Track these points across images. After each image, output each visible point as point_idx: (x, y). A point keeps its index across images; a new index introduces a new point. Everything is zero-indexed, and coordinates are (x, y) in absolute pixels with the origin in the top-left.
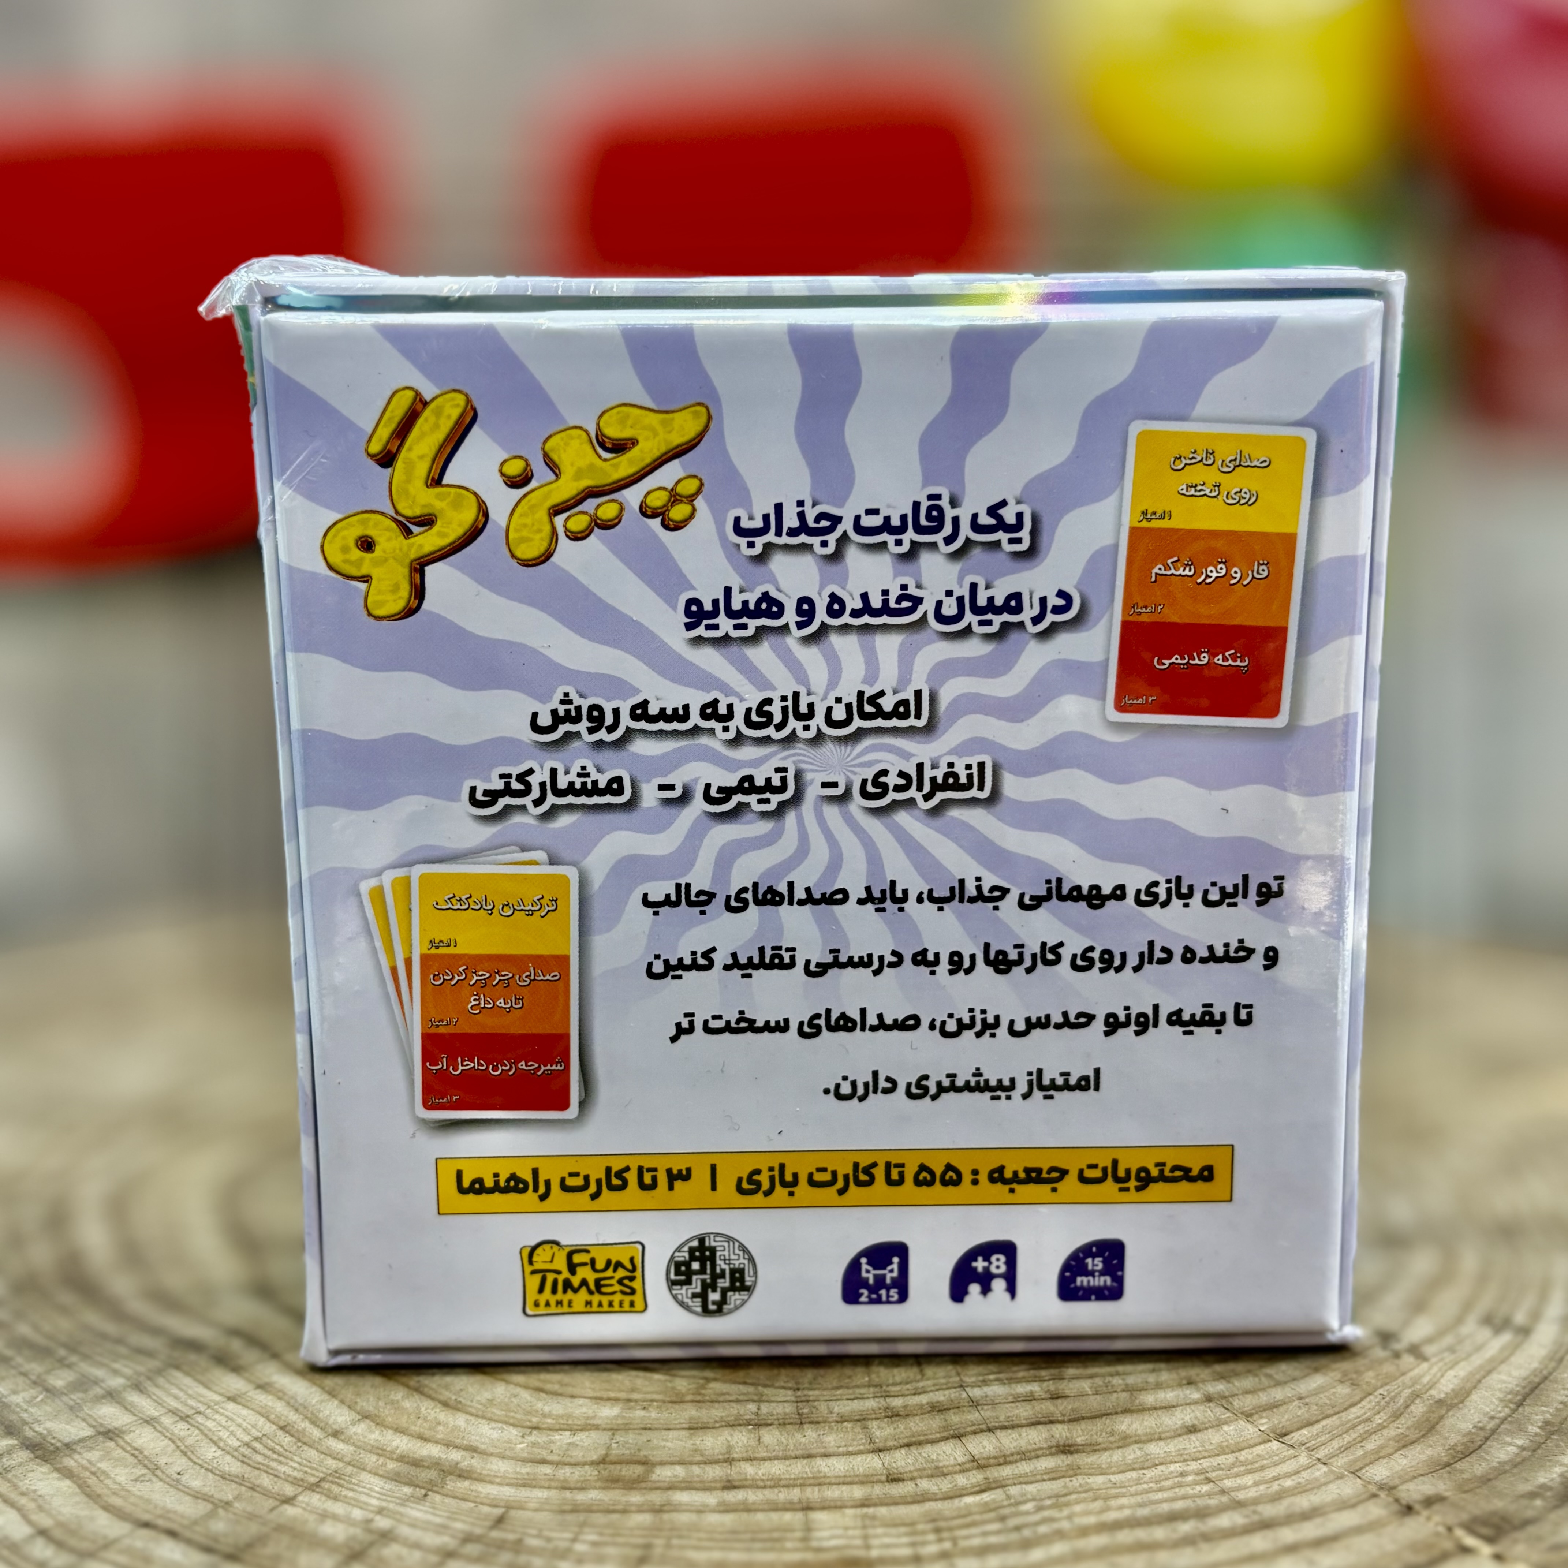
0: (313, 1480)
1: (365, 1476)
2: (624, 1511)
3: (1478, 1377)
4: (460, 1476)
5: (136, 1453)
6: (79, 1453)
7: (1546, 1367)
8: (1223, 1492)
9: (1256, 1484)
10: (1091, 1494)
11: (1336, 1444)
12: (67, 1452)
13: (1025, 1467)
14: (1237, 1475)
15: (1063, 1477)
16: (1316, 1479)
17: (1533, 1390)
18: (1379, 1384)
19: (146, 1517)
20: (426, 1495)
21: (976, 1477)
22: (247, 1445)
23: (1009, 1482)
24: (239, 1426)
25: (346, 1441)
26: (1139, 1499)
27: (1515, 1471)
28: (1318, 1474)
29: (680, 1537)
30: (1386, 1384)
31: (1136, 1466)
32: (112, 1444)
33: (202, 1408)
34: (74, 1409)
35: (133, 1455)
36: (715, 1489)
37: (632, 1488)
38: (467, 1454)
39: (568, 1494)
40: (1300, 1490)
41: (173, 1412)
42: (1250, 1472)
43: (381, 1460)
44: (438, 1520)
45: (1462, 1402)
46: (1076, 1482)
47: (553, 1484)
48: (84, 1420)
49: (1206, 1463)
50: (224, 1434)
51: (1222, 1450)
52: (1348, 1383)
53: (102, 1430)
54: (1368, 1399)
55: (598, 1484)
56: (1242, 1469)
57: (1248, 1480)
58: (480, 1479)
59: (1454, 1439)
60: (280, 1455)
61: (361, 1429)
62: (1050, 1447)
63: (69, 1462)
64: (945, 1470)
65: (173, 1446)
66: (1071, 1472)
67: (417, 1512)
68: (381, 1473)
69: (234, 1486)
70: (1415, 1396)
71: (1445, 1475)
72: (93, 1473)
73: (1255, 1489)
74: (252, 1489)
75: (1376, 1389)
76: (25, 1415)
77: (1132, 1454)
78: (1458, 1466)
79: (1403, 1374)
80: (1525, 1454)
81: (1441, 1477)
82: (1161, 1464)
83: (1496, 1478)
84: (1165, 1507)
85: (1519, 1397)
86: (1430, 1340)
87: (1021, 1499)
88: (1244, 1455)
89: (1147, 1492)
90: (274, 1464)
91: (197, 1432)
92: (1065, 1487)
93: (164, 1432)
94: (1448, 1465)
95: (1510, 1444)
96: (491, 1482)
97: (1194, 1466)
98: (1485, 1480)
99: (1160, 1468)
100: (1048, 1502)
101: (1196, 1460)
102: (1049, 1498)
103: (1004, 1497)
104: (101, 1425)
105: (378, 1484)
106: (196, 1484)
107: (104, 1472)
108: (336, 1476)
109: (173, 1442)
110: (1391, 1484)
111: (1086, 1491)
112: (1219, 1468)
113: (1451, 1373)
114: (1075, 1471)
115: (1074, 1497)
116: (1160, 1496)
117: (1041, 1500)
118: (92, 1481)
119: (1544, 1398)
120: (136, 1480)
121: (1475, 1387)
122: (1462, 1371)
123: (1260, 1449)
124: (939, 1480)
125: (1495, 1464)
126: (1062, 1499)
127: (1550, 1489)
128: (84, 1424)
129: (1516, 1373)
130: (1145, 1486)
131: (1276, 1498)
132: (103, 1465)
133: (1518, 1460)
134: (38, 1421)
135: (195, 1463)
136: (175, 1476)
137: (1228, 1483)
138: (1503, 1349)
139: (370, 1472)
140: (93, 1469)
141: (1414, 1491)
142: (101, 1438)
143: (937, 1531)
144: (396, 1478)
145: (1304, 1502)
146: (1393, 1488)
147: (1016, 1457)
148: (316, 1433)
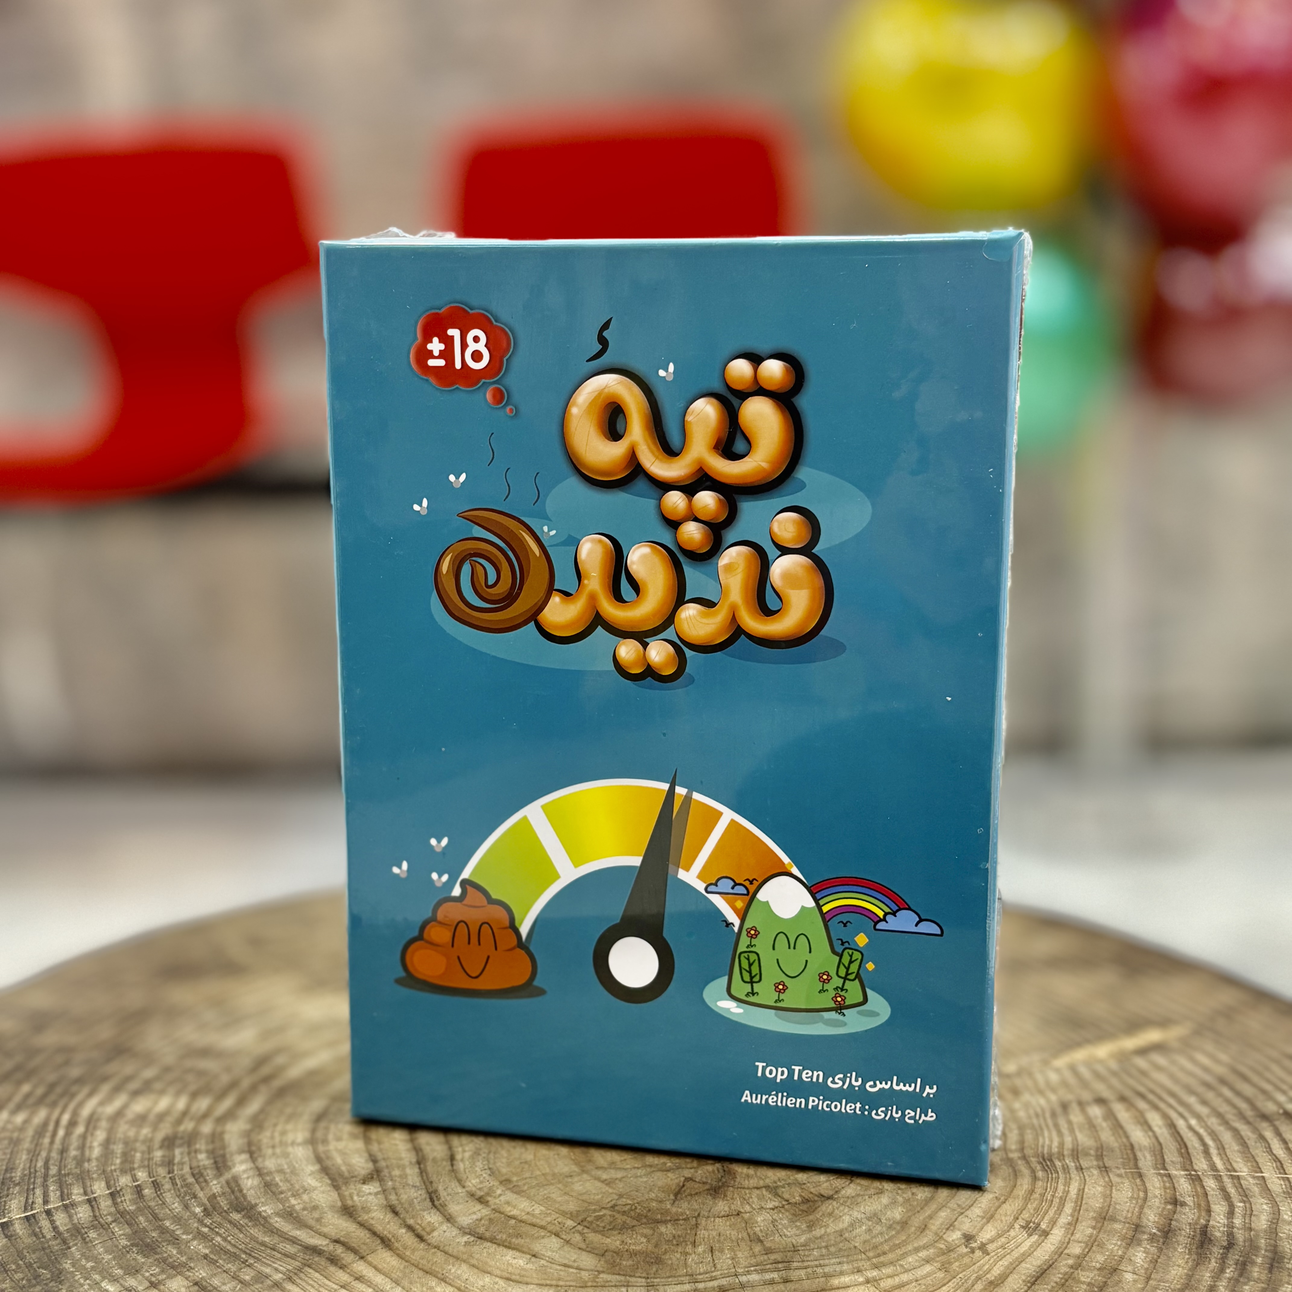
3: (1014, 1266)
7: (1052, 1259)
17: (1042, 1274)
18: (960, 1270)
30: (964, 1271)
45: (1002, 1282)
52: (943, 1270)
54: (953, 1281)
70: (979, 1278)
75: (958, 1274)
79: (974, 1264)
85: (1034, 1279)
86: (992, 1241)
113: (1001, 1263)
119: (1046, 1279)
121: (1011, 1272)
122: (1005, 1262)
129: (1035, 1263)
138: (1031, 1246)
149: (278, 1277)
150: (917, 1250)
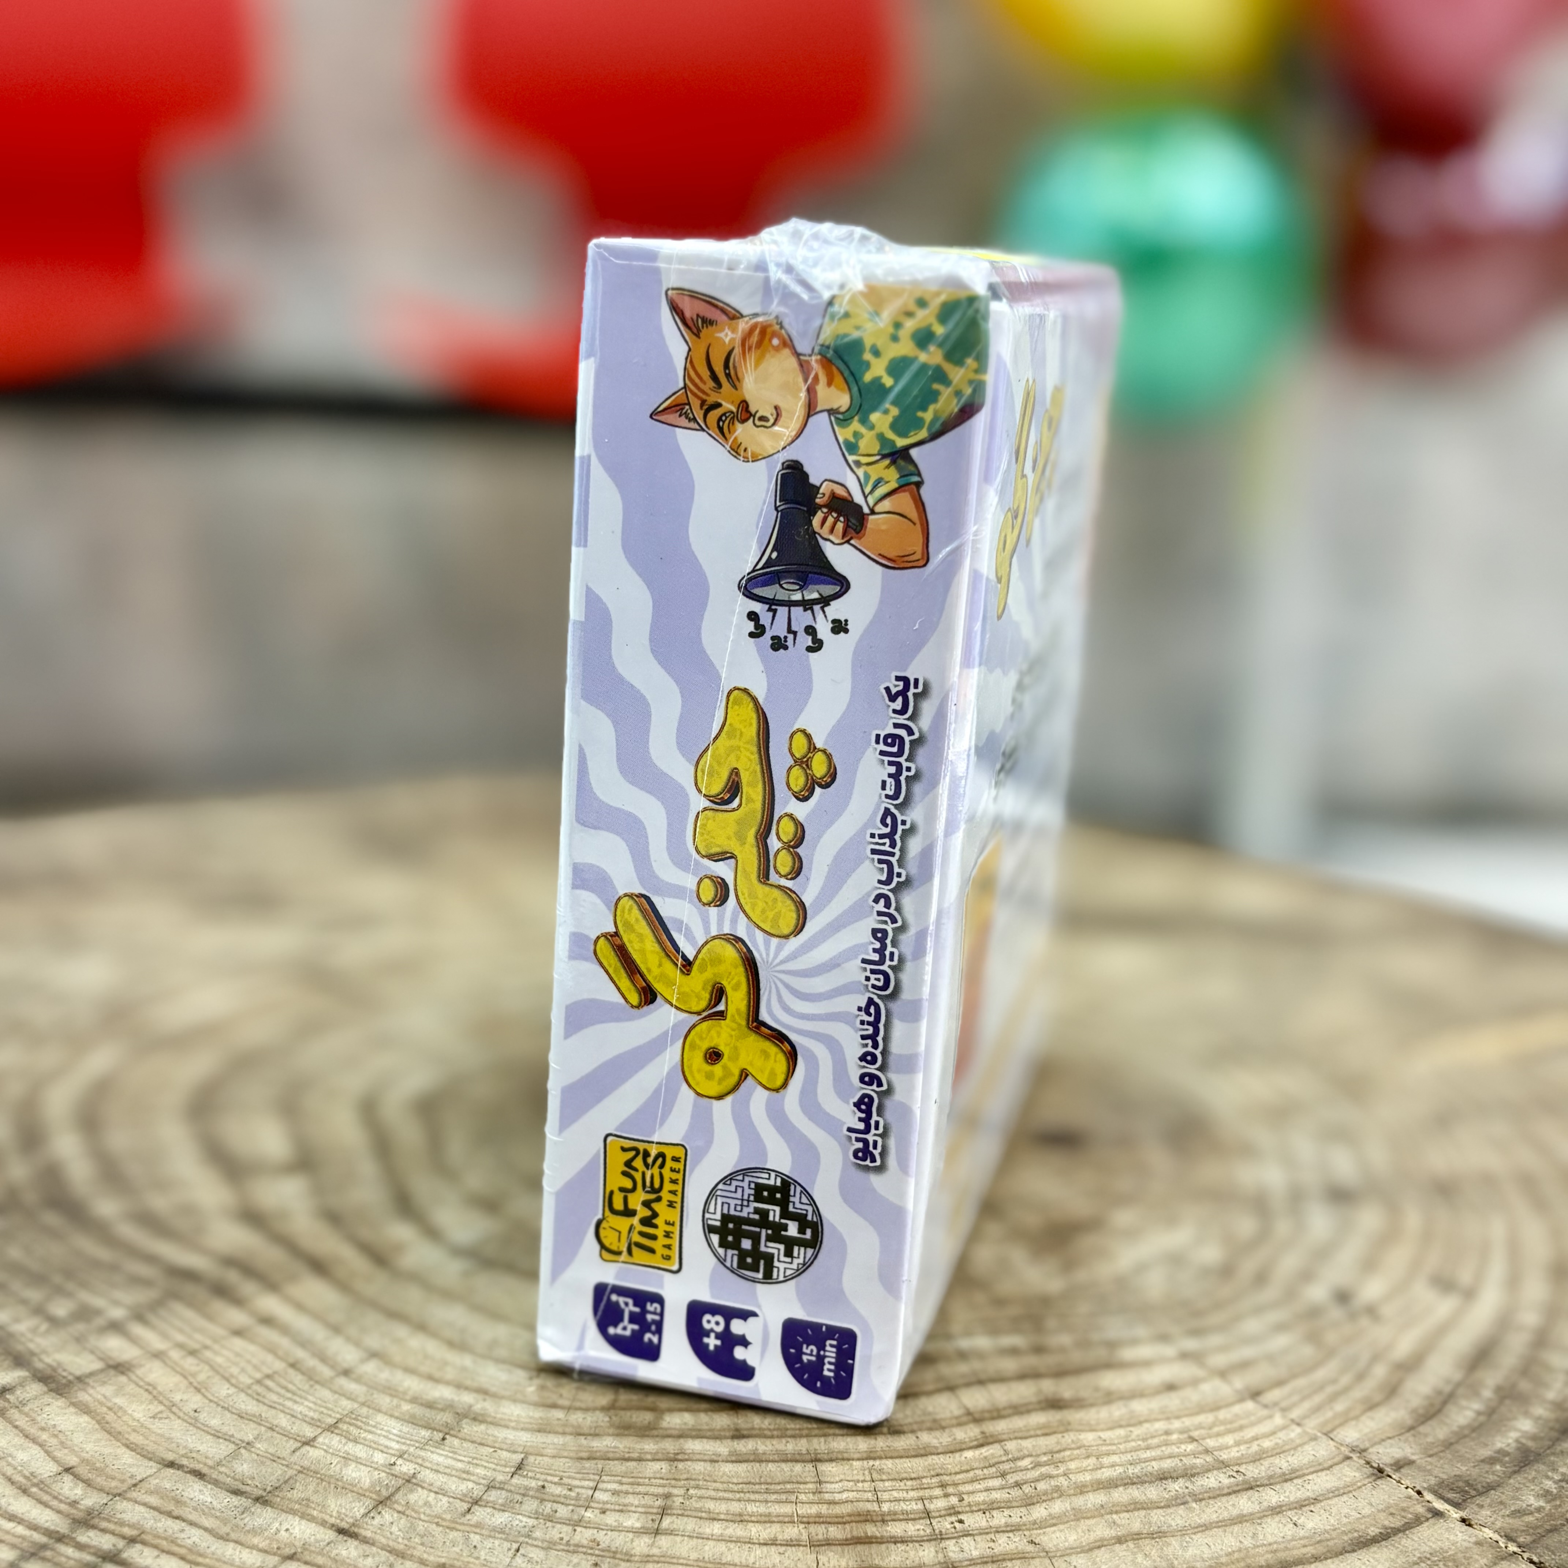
0: (331, 1421)
1: (380, 1418)
2: (640, 1460)
3: (1431, 1339)
4: (475, 1419)
5: (150, 1388)
6: (93, 1387)
7: (1493, 1331)
8: (1207, 1451)
9: (1238, 1444)
10: (1083, 1450)
11: (1307, 1405)
12: (80, 1386)
13: (1019, 1422)
14: (1218, 1435)
15: (1055, 1433)
16: (1292, 1440)
17: (1483, 1355)
18: (1340, 1344)
19: (170, 1457)
20: (444, 1439)
21: (972, 1432)
22: (259, 1382)
23: (1004, 1437)
24: (249, 1362)
25: (358, 1380)
26: (1129, 1456)
27: (1474, 1435)
28: (1292, 1435)
29: (697, 1487)
31: (1123, 1423)
32: (123, 1379)
33: (208, 1342)
34: (79, 1340)
35: (147, 1390)
36: (726, 1438)
37: (643, 1436)
38: (480, 1397)
39: (582, 1441)
40: (1279, 1451)
41: (180, 1346)
42: (1229, 1432)
43: (395, 1401)
44: (460, 1465)
45: (1419, 1365)
46: (1069, 1438)
47: (568, 1430)
48: (92, 1352)
49: (1188, 1422)
50: (235, 1370)
51: (1201, 1409)
52: (1312, 1343)
53: (111, 1363)
55: (611, 1431)
56: (1222, 1428)
57: (1229, 1440)
58: (495, 1424)
59: (1416, 1402)
60: (294, 1394)
61: (370, 1368)
62: (1039, 1402)
63: (83, 1396)
64: (944, 1424)
65: (185, 1382)
66: (1061, 1429)
67: (437, 1457)
68: (396, 1414)
69: (253, 1425)
70: (1375, 1358)
71: (1411, 1439)
72: (110, 1409)
73: (1236, 1449)
74: (271, 1429)
76: (32, 1346)
77: (1117, 1411)
78: (1422, 1429)
79: (1362, 1336)
80: (1482, 1418)
81: (1406, 1441)
82: (1146, 1421)
83: (1457, 1442)
84: (1156, 1465)
85: (1473, 1360)
86: (1383, 1301)
87: (1016, 1455)
88: (1223, 1414)
89: (1136, 1450)
90: (289, 1404)
91: (207, 1368)
92: (1058, 1443)
93: (175, 1369)
94: (1411, 1428)
95: (1467, 1408)
96: (507, 1427)
97: (1177, 1424)
98: (1448, 1445)
99: (1146, 1425)
100: (1044, 1459)
101: (1178, 1417)
102: (1045, 1454)
103: (1002, 1452)
104: (110, 1358)
105: (395, 1427)
106: (215, 1422)
107: (121, 1408)
108: (351, 1418)
109: (185, 1377)
110: (1362, 1447)
111: (1079, 1448)
112: (1199, 1427)
113: (1405, 1337)
114: (1066, 1427)
115: (1068, 1453)
116: (1148, 1454)
117: (1038, 1456)
118: (110, 1417)
119: (1494, 1363)
120: (154, 1417)
121: (1430, 1350)
122: (1414, 1333)
123: (1237, 1409)
124: (937, 1433)
125: (1455, 1428)
126: (1056, 1456)
127: (1507, 1454)
128: (91, 1357)
129: (1465, 1339)
130: (1133, 1444)
131: (1257, 1459)
132: (119, 1401)
133: (1476, 1424)
134: (44, 1352)
135: (211, 1401)
136: (192, 1413)
137: (1211, 1443)
138: (1450, 1313)
139: (386, 1414)
140: (109, 1404)
141: (1385, 1454)
142: (112, 1372)
143: (943, 1486)
144: (412, 1421)
145: (1283, 1463)
146: (1365, 1450)
147: (1010, 1411)
148: (326, 1372)
149: (117, 1313)
150: (1259, 1310)
